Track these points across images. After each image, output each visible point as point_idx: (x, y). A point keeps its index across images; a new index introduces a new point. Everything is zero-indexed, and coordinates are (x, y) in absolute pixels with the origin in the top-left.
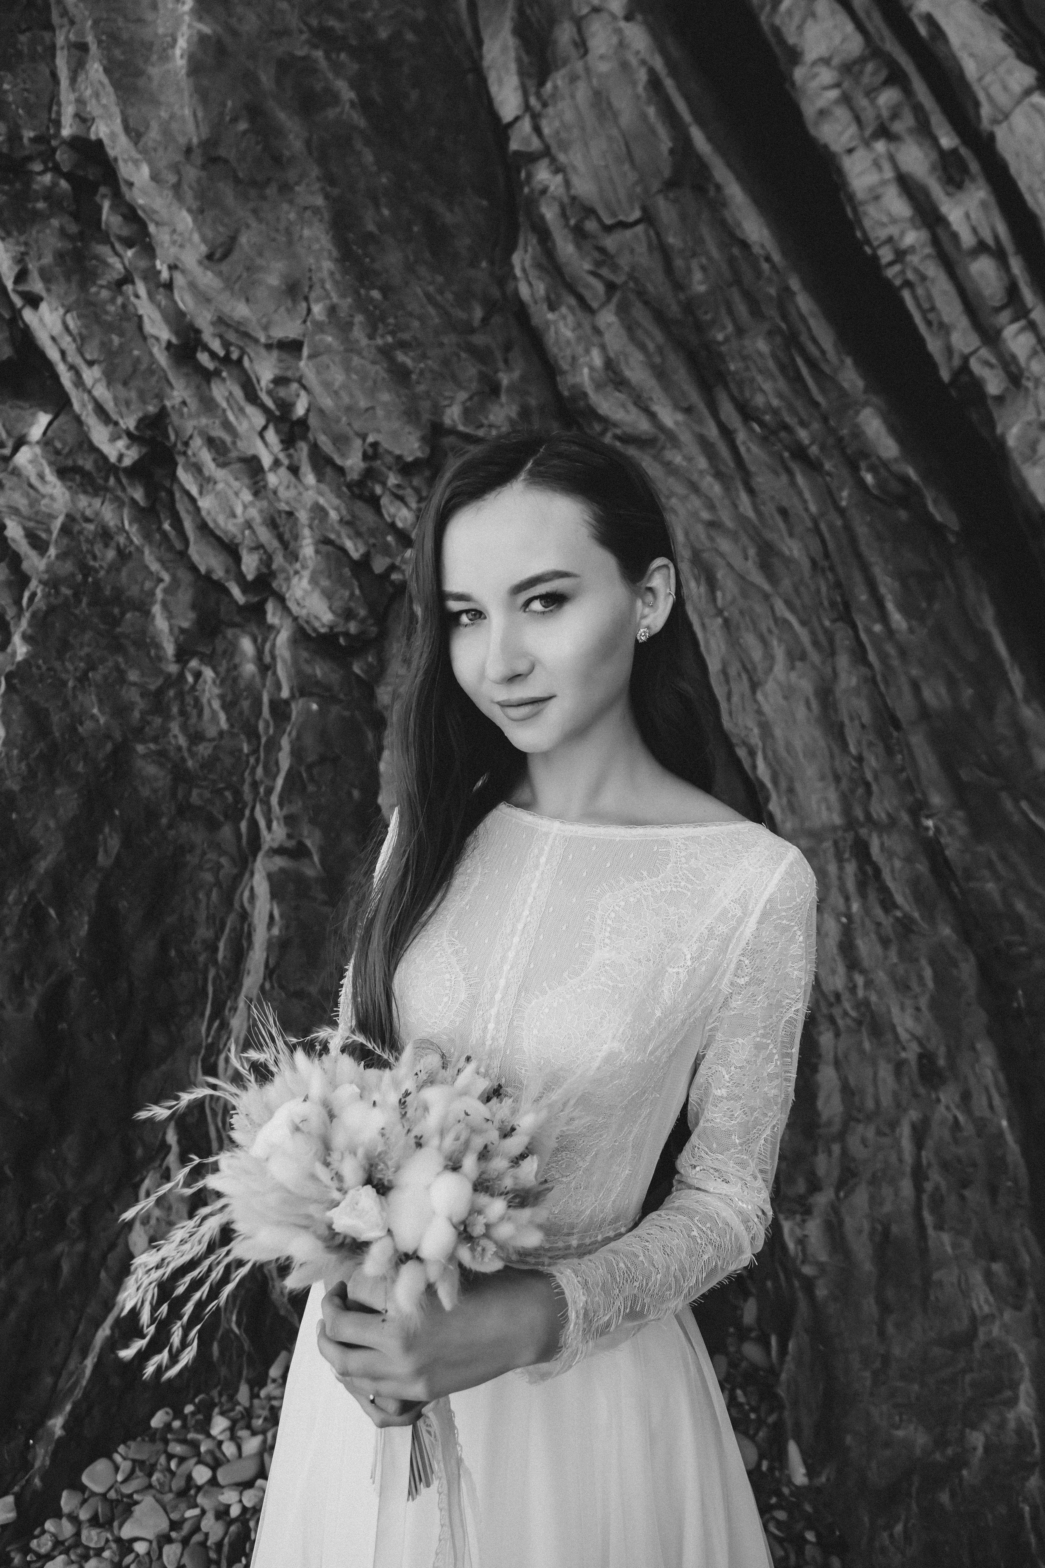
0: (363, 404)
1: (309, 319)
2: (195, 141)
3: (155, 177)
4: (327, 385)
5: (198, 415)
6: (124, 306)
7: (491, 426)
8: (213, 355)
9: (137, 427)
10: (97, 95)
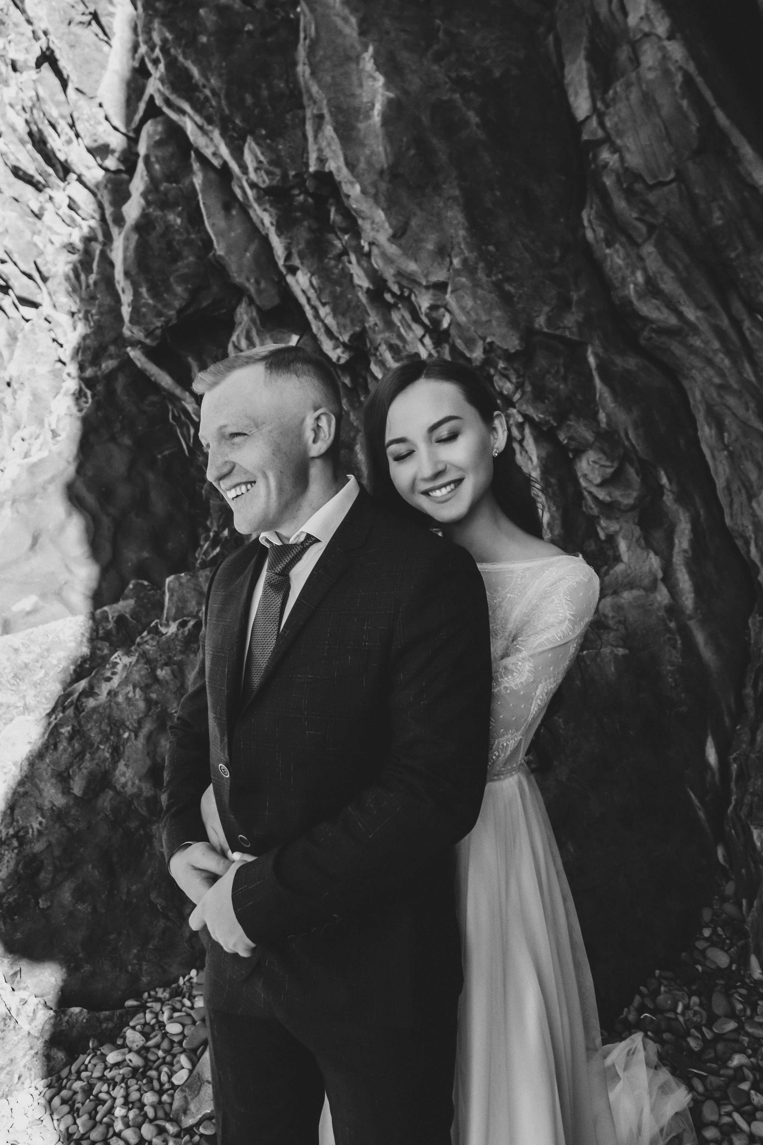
0: (484, 318)
1: (452, 268)
2: (386, 166)
3: (364, 192)
4: (462, 308)
5: (383, 331)
6: (343, 269)
7: (565, 328)
8: (393, 294)
9: (349, 340)
10: (329, 145)
